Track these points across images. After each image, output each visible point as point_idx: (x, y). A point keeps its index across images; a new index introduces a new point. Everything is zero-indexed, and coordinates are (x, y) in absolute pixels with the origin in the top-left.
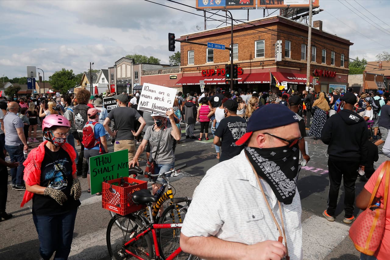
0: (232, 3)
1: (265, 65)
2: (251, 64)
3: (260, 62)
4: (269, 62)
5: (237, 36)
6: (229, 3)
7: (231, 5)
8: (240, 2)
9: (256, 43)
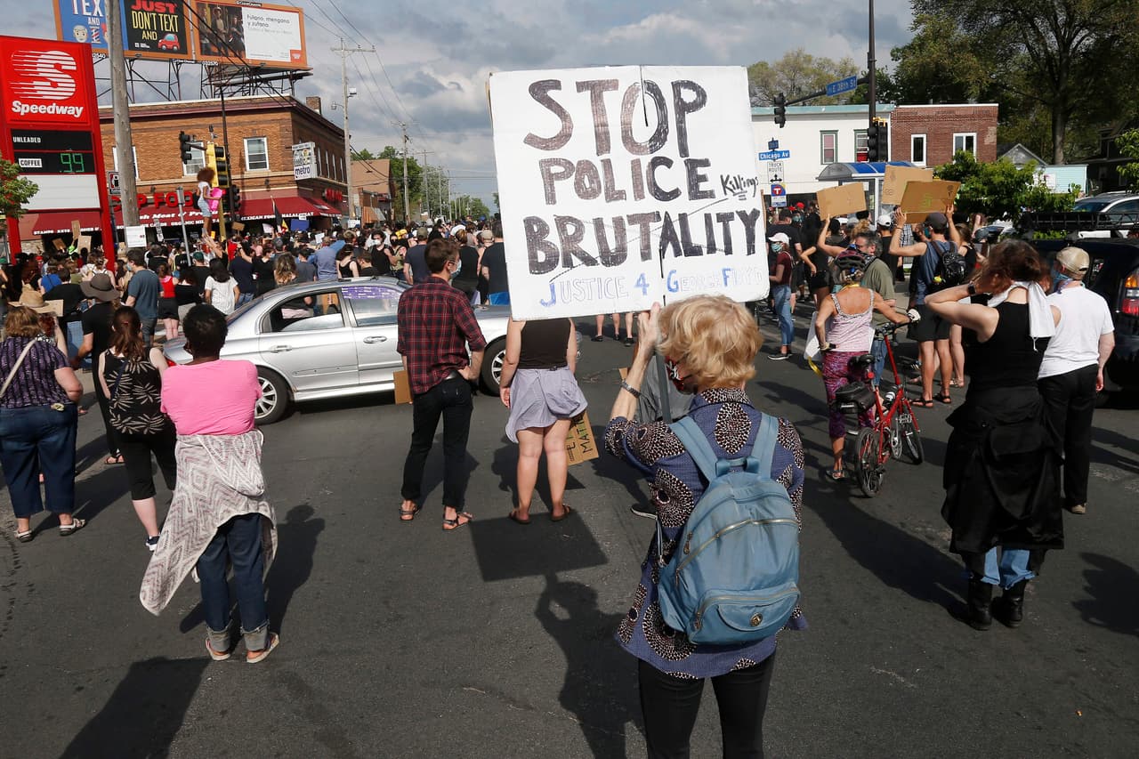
0: (143, 45)
1: (273, 185)
2: (243, 183)
3: (264, 180)
4: (280, 178)
5: (200, 125)
6: (137, 45)
7: (140, 49)
8: (159, 45)
9: (245, 141)
